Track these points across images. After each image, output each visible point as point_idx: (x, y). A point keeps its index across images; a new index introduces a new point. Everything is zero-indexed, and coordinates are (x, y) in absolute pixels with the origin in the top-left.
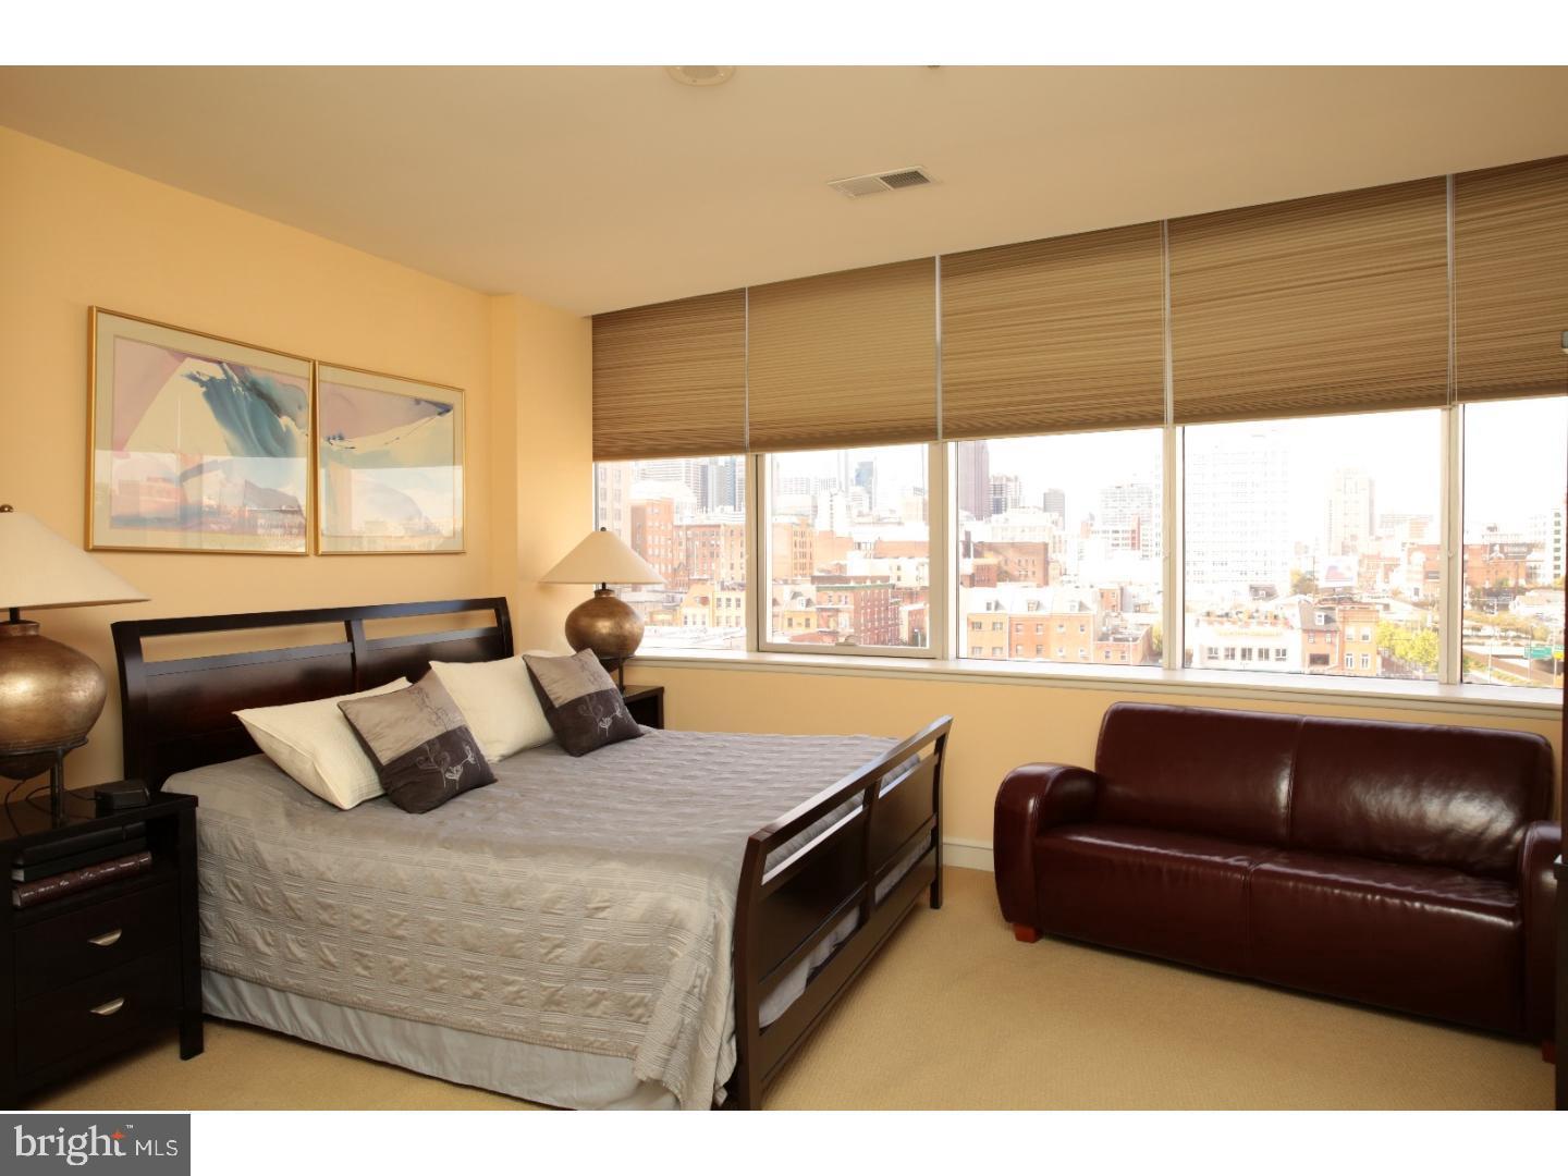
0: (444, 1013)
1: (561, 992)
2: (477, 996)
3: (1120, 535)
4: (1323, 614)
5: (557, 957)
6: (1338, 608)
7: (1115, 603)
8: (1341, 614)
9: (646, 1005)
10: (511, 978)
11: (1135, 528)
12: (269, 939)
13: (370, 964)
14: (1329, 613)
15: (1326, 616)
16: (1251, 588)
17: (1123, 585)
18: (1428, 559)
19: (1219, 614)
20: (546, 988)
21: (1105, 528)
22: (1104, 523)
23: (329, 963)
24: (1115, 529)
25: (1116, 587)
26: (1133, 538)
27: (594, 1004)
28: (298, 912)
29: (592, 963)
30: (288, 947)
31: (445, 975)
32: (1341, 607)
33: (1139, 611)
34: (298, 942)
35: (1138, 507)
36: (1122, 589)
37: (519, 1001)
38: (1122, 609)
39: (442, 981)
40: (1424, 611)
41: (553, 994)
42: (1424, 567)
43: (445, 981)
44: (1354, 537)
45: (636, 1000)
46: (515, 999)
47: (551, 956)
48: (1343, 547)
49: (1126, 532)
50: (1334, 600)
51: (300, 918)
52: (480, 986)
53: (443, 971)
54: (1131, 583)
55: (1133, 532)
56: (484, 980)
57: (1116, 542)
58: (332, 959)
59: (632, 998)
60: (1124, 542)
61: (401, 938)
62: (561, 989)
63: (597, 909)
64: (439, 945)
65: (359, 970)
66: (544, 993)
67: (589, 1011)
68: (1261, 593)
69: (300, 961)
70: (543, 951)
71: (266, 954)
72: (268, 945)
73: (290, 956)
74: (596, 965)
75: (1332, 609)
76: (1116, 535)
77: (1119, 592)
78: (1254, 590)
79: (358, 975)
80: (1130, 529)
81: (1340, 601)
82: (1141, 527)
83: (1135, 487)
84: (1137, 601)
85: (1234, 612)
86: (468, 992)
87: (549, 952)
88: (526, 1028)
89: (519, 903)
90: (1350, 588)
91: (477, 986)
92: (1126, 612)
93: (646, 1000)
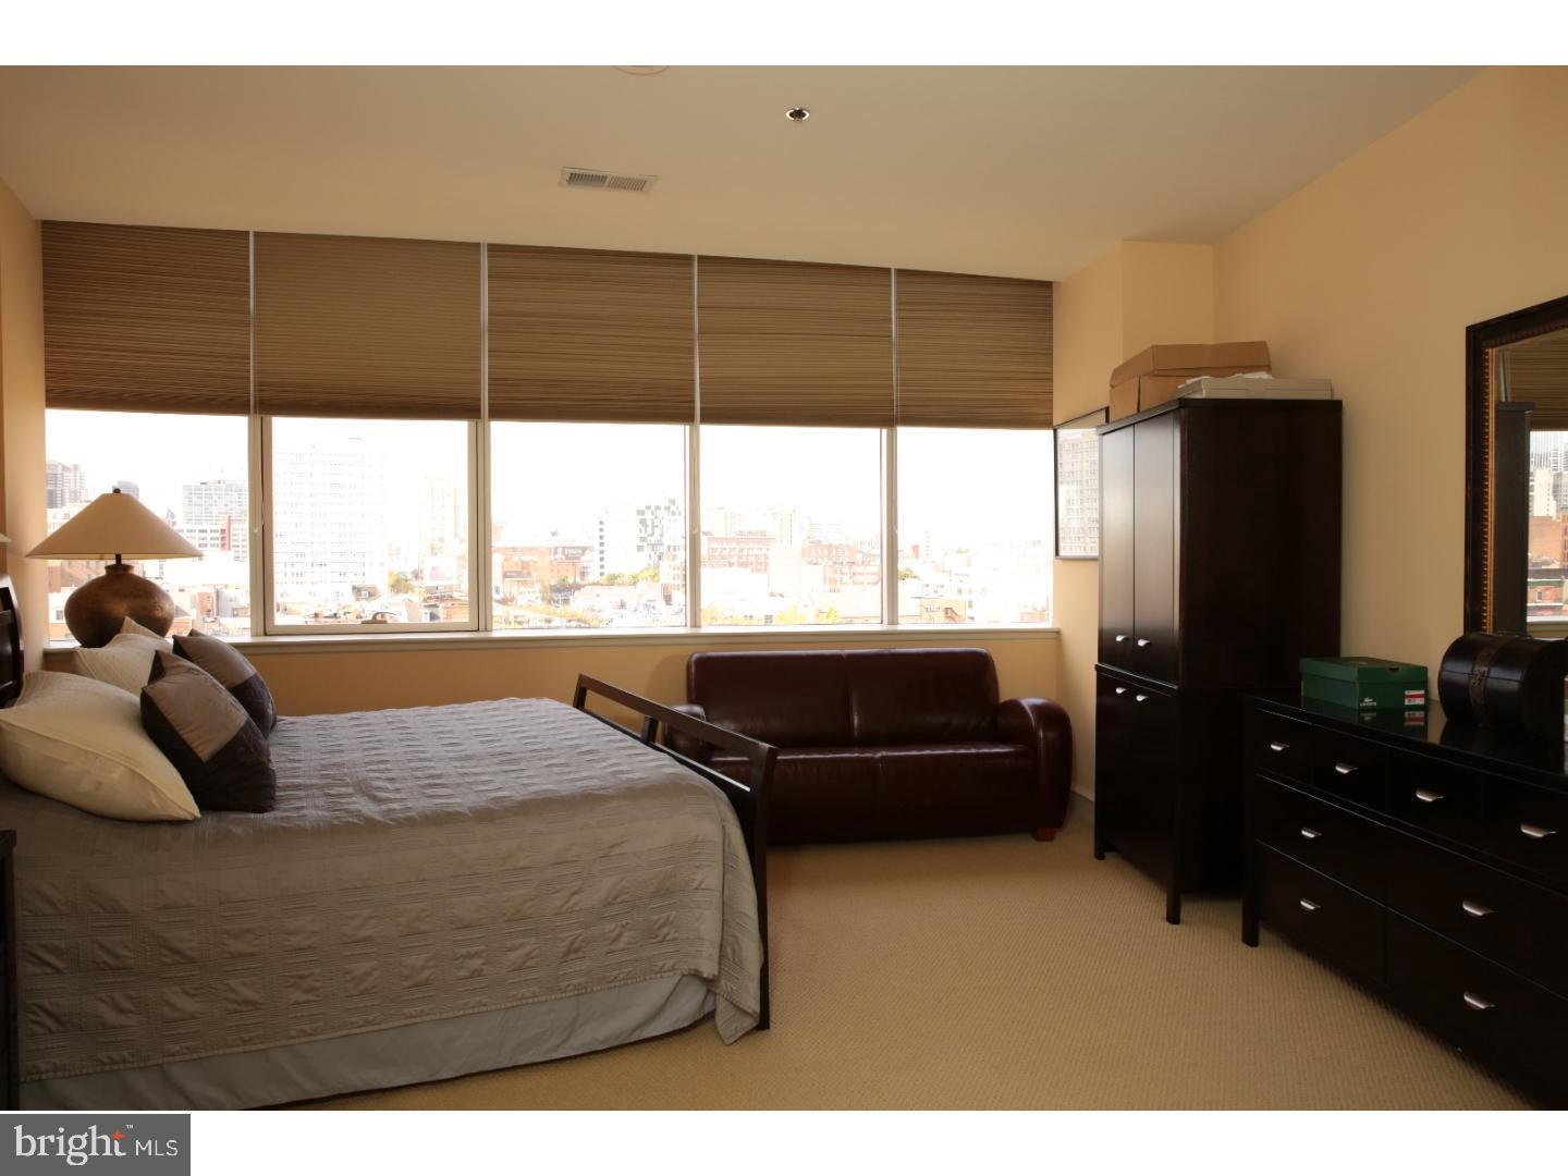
0: (431, 1006)
1: (581, 938)
2: (476, 973)
3: (209, 535)
4: (428, 611)
5: (575, 904)
6: (442, 605)
7: (209, 607)
8: (445, 611)
9: (672, 923)
10: (517, 942)
11: (225, 527)
12: (126, 1004)
13: (317, 984)
14: (434, 610)
15: (431, 614)
16: (354, 588)
17: (219, 588)
18: (505, 560)
19: (327, 614)
20: (563, 940)
21: (190, 527)
22: (189, 521)
23: (248, 1002)
24: (203, 528)
25: (211, 591)
26: (223, 538)
27: (616, 939)
28: (189, 953)
29: (616, 898)
30: (169, 1004)
31: (431, 964)
32: (443, 604)
33: (237, 615)
34: (187, 993)
35: (226, 505)
36: (218, 593)
37: (528, 964)
38: (218, 614)
39: (428, 972)
40: (505, 607)
41: (572, 943)
42: (503, 567)
43: (432, 970)
44: (441, 540)
45: (662, 920)
46: (524, 962)
47: (570, 904)
48: (432, 548)
49: (214, 531)
50: (437, 598)
51: (192, 960)
52: (482, 961)
53: (429, 960)
54: (226, 586)
55: (223, 531)
56: (484, 955)
57: (204, 542)
58: (254, 996)
59: (659, 919)
60: (213, 542)
61: (366, 940)
62: (580, 935)
63: (612, 847)
64: (425, 932)
65: (299, 996)
66: (564, 944)
67: (612, 947)
68: (363, 593)
69: (193, 1017)
70: (558, 903)
71: (122, 1026)
72: (122, 1011)
73: (172, 1015)
74: (619, 900)
75: (436, 606)
76: (204, 535)
77: (214, 596)
78: (357, 590)
79: (298, 1003)
80: (219, 527)
81: (441, 599)
82: (232, 527)
83: (222, 485)
84: (234, 605)
85: (341, 612)
86: (463, 973)
87: (566, 902)
88: (539, 988)
89: (522, 863)
90: (451, 586)
91: (475, 963)
92: (222, 616)
93: (671, 919)
